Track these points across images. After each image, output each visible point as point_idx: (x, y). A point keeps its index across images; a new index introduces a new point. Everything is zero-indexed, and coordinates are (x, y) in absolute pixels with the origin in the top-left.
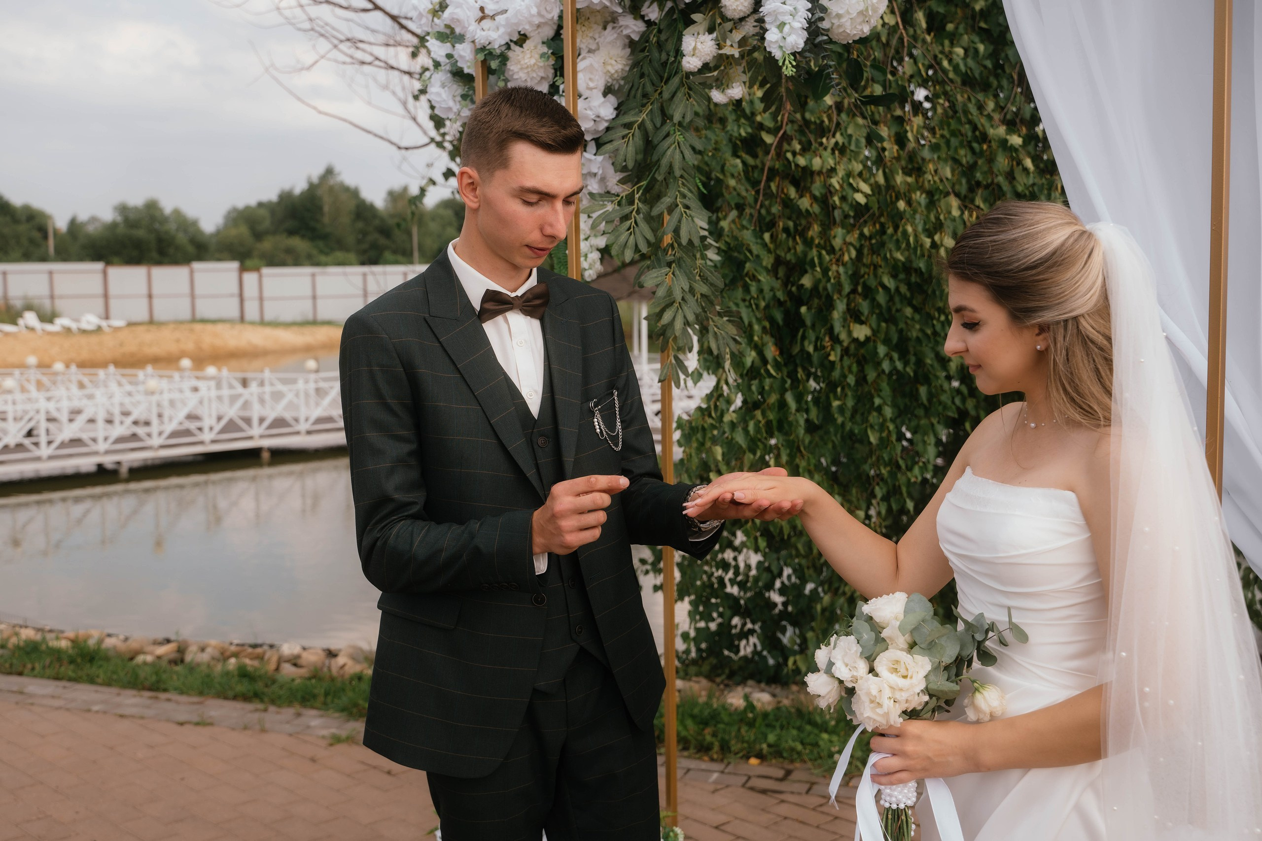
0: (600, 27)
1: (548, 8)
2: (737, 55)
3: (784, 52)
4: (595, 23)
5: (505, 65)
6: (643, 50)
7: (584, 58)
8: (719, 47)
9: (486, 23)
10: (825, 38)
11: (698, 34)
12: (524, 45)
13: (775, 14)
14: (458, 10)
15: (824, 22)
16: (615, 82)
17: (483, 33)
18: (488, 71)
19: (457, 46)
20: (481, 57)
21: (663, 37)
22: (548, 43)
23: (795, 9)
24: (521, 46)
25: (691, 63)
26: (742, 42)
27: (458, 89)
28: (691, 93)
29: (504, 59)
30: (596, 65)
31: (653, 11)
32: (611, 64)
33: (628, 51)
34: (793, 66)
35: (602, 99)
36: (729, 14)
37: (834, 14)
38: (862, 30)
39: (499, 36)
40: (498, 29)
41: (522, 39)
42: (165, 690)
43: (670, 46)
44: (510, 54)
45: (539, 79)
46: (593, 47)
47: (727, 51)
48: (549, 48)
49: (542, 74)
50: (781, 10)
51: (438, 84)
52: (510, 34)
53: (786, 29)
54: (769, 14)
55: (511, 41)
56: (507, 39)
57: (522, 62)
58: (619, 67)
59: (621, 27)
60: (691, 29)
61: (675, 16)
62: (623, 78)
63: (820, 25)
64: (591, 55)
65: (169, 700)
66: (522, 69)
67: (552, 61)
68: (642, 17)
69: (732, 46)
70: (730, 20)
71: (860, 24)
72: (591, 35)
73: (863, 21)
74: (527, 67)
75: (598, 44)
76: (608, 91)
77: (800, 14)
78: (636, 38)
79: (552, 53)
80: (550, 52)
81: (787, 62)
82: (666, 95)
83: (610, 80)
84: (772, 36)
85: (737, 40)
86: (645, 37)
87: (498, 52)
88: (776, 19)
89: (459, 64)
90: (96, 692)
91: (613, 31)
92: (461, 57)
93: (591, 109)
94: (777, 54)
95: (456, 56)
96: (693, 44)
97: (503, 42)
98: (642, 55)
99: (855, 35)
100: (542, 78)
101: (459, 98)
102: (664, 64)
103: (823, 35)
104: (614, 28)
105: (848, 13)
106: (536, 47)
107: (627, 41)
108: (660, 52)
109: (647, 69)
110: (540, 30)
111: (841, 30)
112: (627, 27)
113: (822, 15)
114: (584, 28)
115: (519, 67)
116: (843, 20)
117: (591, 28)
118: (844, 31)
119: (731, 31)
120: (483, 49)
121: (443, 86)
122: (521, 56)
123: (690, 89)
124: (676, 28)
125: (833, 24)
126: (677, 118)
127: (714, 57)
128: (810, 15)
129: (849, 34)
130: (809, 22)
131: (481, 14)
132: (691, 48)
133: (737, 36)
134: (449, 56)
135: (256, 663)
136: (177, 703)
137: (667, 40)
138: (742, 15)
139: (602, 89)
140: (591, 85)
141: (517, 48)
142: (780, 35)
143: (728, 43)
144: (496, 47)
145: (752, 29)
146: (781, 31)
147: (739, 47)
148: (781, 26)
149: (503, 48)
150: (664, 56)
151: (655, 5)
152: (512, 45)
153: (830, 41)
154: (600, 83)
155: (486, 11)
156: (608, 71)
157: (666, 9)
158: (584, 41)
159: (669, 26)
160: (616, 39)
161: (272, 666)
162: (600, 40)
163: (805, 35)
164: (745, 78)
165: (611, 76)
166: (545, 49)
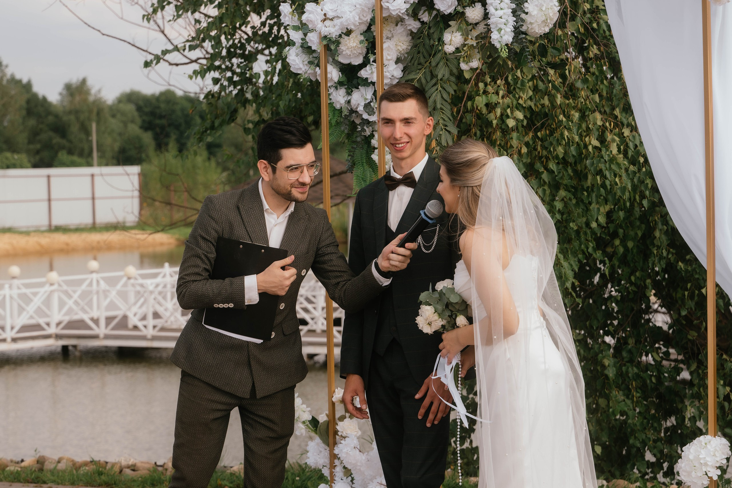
0: (394, 25)
1: (365, 15)
2: (475, 45)
3: (501, 44)
4: (391, 22)
5: (338, 46)
6: (419, 39)
7: (386, 42)
8: (465, 40)
9: (327, 23)
10: (524, 36)
11: (453, 32)
12: (350, 35)
13: (496, 24)
14: (311, 16)
15: (523, 27)
16: (402, 56)
17: (327, 29)
18: (328, 50)
19: (309, 34)
20: (324, 42)
21: (431, 31)
22: (364, 34)
23: (507, 20)
24: (348, 36)
25: (449, 49)
26: (477, 38)
27: (306, 58)
29: (337, 43)
30: (391, 47)
31: (425, 17)
32: (400, 46)
33: (410, 37)
34: (506, 52)
35: (395, 66)
36: (470, 21)
37: (529, 22)
38: (544, 30)
39: (335, 31)
40: (335, 26)
41: (348, 33)
43: (436, 37)
44: (342, 40)
45: (358, 54)
46: (390, 36)
47: (470, 42)
48: (364, 37)
49: (360, 51)
50: (499, 22)
51: (294, 54)
52: (341, 29)
53: (502, 32)
54: (492, 23)
55: (342, 33)
56: (340, 32)
57: (348, 45)
58: (404, 47)
59: (406, 25)
60: (449, 29)
61: (438, 19)
62: (407, 53)
63: (521, 29)
64: (389, 40)
66: (348, 48)
67: (367, 44)
68: (419, 20)
69: (472, 39)
70: (471, 24)
71: (544, 27)
72: (389, 29)
73: (545, 25)
74: (351, 48)
75: (392, 34)
76: (398, 61)
77: (510, 24)
78: (415, 31)
79: (367, 40)
80: (365, 39)
81: (503, 50)
82: (434, 64)
84: (495, 36)
85: (475, 36)
86: (420, 31)
87: (334, 39)
88: (497, 26)
89: (309, 44)
91: (402, 27)
92: (310, 40)
93: (389, 72)
94: (498, 46)
95: (307, 40)
96: (450, 38)
97: (338, 34)
98: (419, 41)
99: (541, 32)
101: (307, 63)
102: (432, 46)
103: (523, 34)
104: (401, 25)
105: (536, 21)
106: (357, 37)
107: (410, 32)
108: (430, 39)
109: (422, 49)
110: (359, 27)
111: (533, 31)
112: (409, 25)
113: (522, 23)
115: (346, 47)
116: (534, 26)
117: (390, 25)
119: (471, 31)
120: (325, 37)
121: (297, 55)
122: (348, 41)
123: (447, 61)
124: (439, 28)
125: (528, 27)
126: (440, 77)
127: (462, 44)
128: (515, 24)
129: (537, 32)
130: (515, 27)
131: (324, 17)
132: (449, 40)
133: (475, 33)
134: (303, 39)
137: (433, 33)
138: (477, 21)
139: (395, 60)
140: (390, 57)
141: (346, 37)
142: (499, 35)
143: (470, 37)
144: (334, 36)
145: (483, 30)
146: (500, 33)
147: (476, 40)
148: (499, 30)
149: (338, 37)
150: (432, 42)
151: (427, 13)
152: (343, 36)
153: (527, 37)
154: (394, 56)
155: (328, 16)
156: (399, 50)
157: (433, 15)
159: (435, 26)
160: (404, 31)
162: (395, 32)
163: (513, 34)
164: (478, 56)
165: (400, 52)
166: (362, 38)
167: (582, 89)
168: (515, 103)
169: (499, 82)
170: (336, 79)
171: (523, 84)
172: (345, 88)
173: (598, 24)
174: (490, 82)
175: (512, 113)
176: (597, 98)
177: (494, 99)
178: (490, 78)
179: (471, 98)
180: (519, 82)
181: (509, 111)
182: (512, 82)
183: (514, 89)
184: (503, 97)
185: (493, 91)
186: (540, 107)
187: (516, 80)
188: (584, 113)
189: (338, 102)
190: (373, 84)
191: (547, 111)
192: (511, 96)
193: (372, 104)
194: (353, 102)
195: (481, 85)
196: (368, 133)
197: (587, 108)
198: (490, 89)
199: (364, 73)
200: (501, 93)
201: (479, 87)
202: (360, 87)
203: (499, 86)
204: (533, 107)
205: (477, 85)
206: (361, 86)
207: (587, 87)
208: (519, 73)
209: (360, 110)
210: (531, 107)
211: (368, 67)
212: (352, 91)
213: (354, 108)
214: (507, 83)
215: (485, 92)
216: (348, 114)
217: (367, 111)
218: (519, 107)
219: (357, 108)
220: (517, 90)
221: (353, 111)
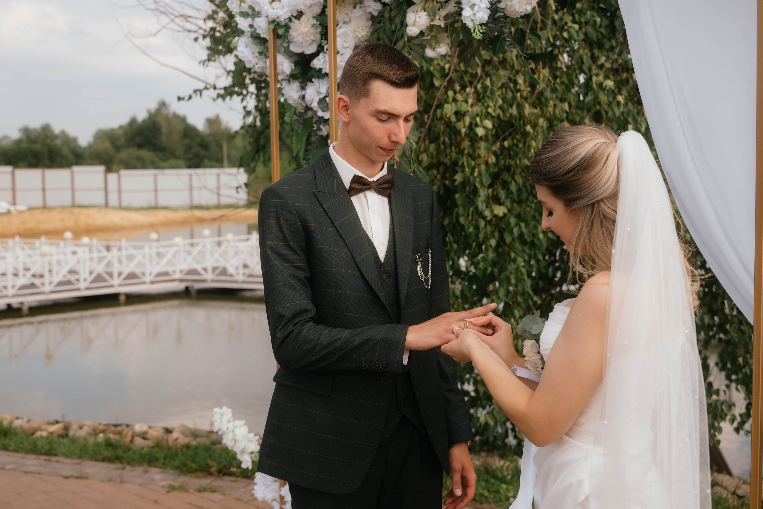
0: (351, 7)
2: (443, 26)
3: (475, 23)
4: (349, 4)
5: (288, 32)
6: (379, 23)
7: (341, 28)
8: (432, 20)
9: (276, 4)
10: (502, 14)
11: (417, 11)
12: (301, 19)
15: (501, 4)
16: (361, 44)
17: (274, 11)
18: (277, 36)
19: (257, 19)
20: (272, 27)
21: (393, 14)
22: (317, 17)
24: (299, 19)
25: (412, 31)
26: (446, 17)
27: (257, 49)
28: (411, 51)
29: (287, 28)
30: (349, 32)
32: (359, 32)
33: (370, 22)
34: (480, 33)
38: (526, 9)
39: (284, 13)
40: (283, 8)
41: (300, 15)
42: (56, 455)
43: (398, 20)
44: (291, 25)
45: (311, 41)
46: (347, 20)
47: (436, 23)
48: (317, 20)
49: (312, 38)
51: (243, 45)
52: (291, 12)
53: (476, 8)
55: (292, 16)
56: (289, 15)
57: (300, 30)
58: (364, 33)
59: (365, 6)
60: (412, 8)
61: (401, 0)
62: (366, 41)
63: (498, 6)
64: (345, 25)
65: (58, 462)
66: (299, 34)
67: (319, 29)
68: (380, 1)
69: (439, 19)
70: (438, 2)
71: (525, 5)
72: (345, 12)
73: (527, 3)
74: (303, 34)
75: (350, 18)
78: (375, 14)
79: (320, 24)
80: (318, 23)
81: (476, 30)
83: (358, 42)
84: (467, 13)
85: (443, 15)
86: (381, 14)
87: (284, 23)
88: (469, 2)
89: (258, 31)
90: (9, 456)
91: (360, 9)
92: (259, 26)
94: (470, 25)
95: (255, 26)
96: (414, 18)
97: (287, 17)
98: (379, 26)
99: (521, 12)
100: (313, 41)
101: (257, 54)
102: (394, 32)
103: (500, 12)
104: (361, 7)
106: (308, 20)
107: (370, 16)
108: (391, 24)
109: (382, 35)
110: (311, 9)
111: (512, 9)
112: (369, 7)
114: (341, 8)
115: (297, 33)
116: (514, 2)
117: (345, 7)
118: (514, 10)
119: (439, 10)
120: (274, 21)
121: (247, 46)
122: (299, 26)
123: (410, 49)
124: (401, 8)
125: (507, 5)
127: (428, 27)
129: (518, 12)
130: (491, 3)
132: (412, 21)
134: (251, 26)
135: (117, 437)
136: (64, 463)
137: (395, 16)
140: (346, 45)
141: (296, 21)
142: (472, 12)
143: (437, 17)
144: (282, 20)
145: (453, 8)
146: (473, 10)
147: (445, 20)
148: (473, 6)
149: (287, 21)
150: (393, 27)
152: (293, 19)
153: (506, 17)
154: (351, 43)
156: (357, 36)
158: (341, 16)
159: (397, 7)
160: (362, 14)
161: (128, 439)
162: (351, 15)
163: (489, 12)
164: (448, 41)
165: (359, 39)
166: (315, 22)
167: (551, 99)
168: (484, 111)
169: (468, 90)
170: (288, 71)
171: (492, 92)
172: (300, 82)
173: (569, 32)
174: (459, 90)
175: (481, 122)
176: (566, 106)
177: (464, 107)
178: (460, 86)
179: (440, 106)
180: (489, 91)
181: (478, 119)
182: (481, 91)
183: (483, 97)
184: (472, 106)
185: (462, 99)
186: (508, 115)
187: (485, 88)
188: (553, 122)
189: (291, 97)
190: (326, 75)
191: (514, 121)
192: (480, 104)
193: (327, 99)
194: (307, 98)
195: (450, 93)
196: (324, 132)
197: (556, 117)
198: (459, 97)
199: (317, 63)
200: (470, 101)
201: (448, 96)
202: (313, 80)
203: (468, 94)
204: (501, 116)
205: (446, 92)
206: (315, 78)
207: (556, 97)
208: (488, 82)
209: (315, 107)
210: (499, 115)
211: (321, 55)
212: (306, 85)
213: (309, 104)
214: (476, 91)
215: (455, 100)
216: (303, 111)
217: (321, 106)
218: (488, 115)
219: (311, 104)
220: (486, 99)
221: (308, 108)
